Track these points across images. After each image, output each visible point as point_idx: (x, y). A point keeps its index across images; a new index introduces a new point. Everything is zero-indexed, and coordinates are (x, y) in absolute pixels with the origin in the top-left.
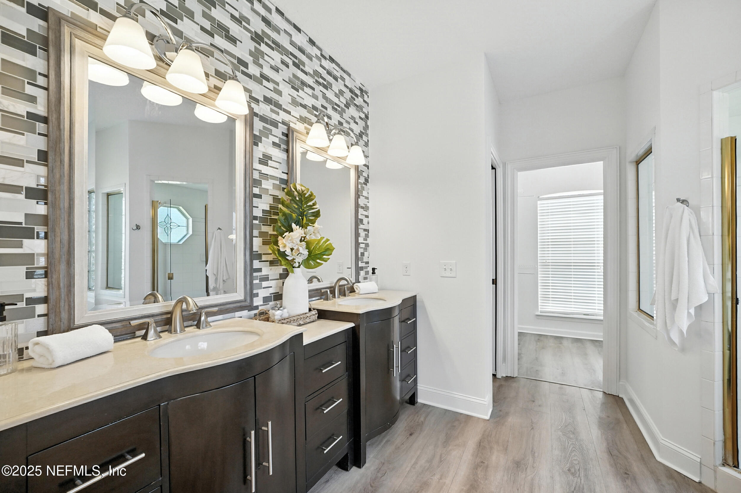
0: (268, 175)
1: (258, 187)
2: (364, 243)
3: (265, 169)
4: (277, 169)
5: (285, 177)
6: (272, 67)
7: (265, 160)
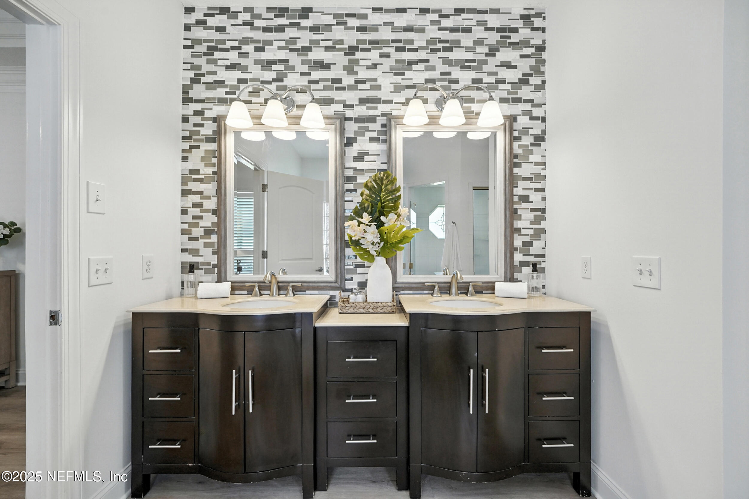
0: (364, 170)
1: (352, 183)
2: (532, 229)
3: (359, 165)
4: (375, 161)
5: (384, 167)
6: (368, 68)
7: (361, 156)
